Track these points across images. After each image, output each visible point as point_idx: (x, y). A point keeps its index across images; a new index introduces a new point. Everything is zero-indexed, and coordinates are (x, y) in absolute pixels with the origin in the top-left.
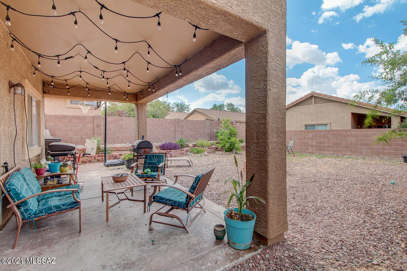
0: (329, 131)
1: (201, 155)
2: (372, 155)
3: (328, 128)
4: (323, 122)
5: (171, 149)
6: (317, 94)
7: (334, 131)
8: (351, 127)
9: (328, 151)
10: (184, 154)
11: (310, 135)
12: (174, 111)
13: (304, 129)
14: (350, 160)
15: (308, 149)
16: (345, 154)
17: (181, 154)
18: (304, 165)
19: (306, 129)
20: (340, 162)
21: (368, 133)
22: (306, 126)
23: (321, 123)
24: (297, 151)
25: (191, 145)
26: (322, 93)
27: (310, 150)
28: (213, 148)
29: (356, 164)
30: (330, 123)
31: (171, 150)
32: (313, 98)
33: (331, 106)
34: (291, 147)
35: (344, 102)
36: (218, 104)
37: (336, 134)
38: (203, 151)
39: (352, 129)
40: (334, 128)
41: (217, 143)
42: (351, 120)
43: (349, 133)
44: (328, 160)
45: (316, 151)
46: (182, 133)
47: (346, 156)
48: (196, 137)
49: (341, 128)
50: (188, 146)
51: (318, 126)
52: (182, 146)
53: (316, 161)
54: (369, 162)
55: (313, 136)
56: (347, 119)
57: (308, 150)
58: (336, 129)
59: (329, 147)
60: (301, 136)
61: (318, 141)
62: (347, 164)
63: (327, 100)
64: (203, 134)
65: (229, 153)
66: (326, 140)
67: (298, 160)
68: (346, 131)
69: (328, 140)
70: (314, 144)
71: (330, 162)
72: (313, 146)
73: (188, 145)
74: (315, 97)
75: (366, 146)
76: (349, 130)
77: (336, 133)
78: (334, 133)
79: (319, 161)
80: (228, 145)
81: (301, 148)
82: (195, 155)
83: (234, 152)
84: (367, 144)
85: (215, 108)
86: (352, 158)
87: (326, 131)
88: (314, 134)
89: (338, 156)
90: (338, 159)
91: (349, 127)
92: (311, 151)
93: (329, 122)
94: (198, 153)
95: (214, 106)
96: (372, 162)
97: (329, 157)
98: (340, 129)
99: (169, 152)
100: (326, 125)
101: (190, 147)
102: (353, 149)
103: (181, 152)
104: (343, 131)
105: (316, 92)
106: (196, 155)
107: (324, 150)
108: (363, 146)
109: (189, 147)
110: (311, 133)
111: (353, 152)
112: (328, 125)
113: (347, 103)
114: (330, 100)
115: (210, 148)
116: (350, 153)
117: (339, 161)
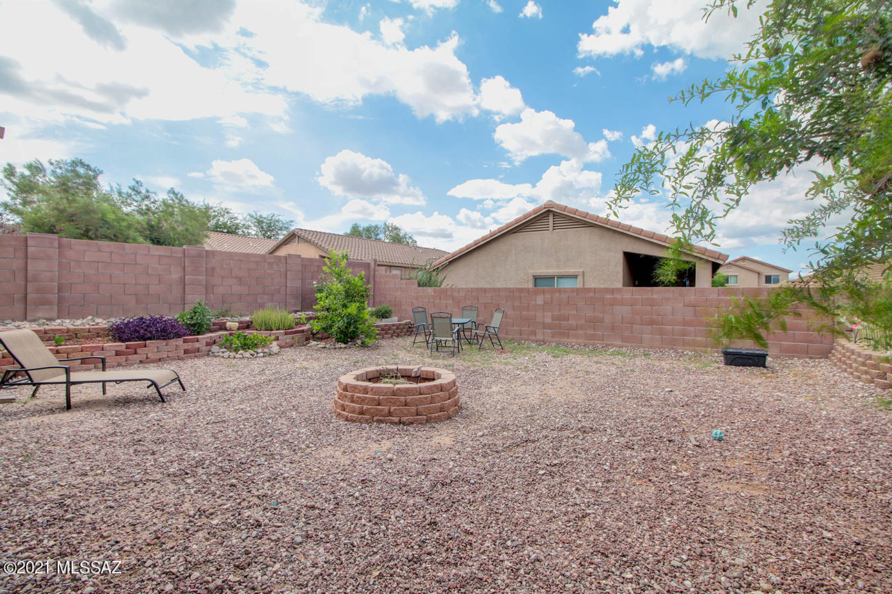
0: (577, 291)
1: (252, 355)
2: (662, 348)
3: (578, 284)
4: (568, 270)
5: (150, 339)
6: (558, 206)
7: (589, 290)
8: (623, 284)
9: (576, 336)
10: (198, 350)
11: (540, 300)
12: (249, 233)
13: (531, 285)
14: (618, 360)
15: (534, 333)
16: (609, 345)
17: (186, 352)
18: (516, 377)
19: (535, 286)
20: (599, 365)
21: (655, 296)
22: (536, 278)
23: (566, 272)
24: (511, 337)
25: (232, 324)
26: (569, 206)
27: (540, 337)
28: (303, 331)
29: (631, 371)
30: (583, 272)
31: (148, 342)
32: (551, 217)
33: (584, 236)
34: (496, 330)
35: (609, 227)
36: (363, 225)
37: (591, 297)
38: (264, 343)
39: (624, 286)
40: (592, 284)
41: (311, 318)
42: (622, 268)
43: (619, 296)
44: (573, 360)
45: (552, 337)
46: (209, 288)
47: (613, 350)
48: (259, 301)
49: (604, 284)
50: (222, 327)
51: (562, 281)
52: (196, 328)
53: (547, 364)
54: (657, 363)
55: (545, 303)
56: (616, 266)
57: (536, 336)
58: (593, 286)
59: (577, 327)
60: (521, 303)
61: (557, 313)
62: (613, 370)
63: (578, 221)
64: (279, 293)
65: (343, 346)
66: (571, 312)
67: (506, 364)
68: (613, 291)
69: (575, 312)
70: (549, 320)
71: (578, 368)
72: (545, 326)
73: (225, 323)
74: (555, 214)
75: (650, 327)
76: (618, 290)
77: (592, 295)
78: (588, 295)
79: (554, 365)
80: (341, 324)
81: (521, 330)
82: (232, 354)
83: (359, 342)
84: (652, 323)
85: (356, 232)
86: (623, 355)
87: (573, 290)
88: (548, 296)
89: (595, 349)
90: (595, 359)
91: (620, 285)
92: (542, 338)
93: (581, 270)
94: (245, 347)
95: (353, 228)
96: (663, 364)
97: (578, 352)
98: (602, 286)
99: (140, 346)
100: (576, 277)
101: (231, 330)
102: (627, 334)
103: (187, 346)
104: (606, 290)
105: (557, 202)
106: (237, 356)
107: (568, 336)
108: (645, 327)
109: (226, 330)
110: (542, 296)
111: (625, 340)
112: (578, 278)
113: (614, 230)
114: (584, 223)
115: (291, 333)
116: (619, 343)
117: (597, 363)
